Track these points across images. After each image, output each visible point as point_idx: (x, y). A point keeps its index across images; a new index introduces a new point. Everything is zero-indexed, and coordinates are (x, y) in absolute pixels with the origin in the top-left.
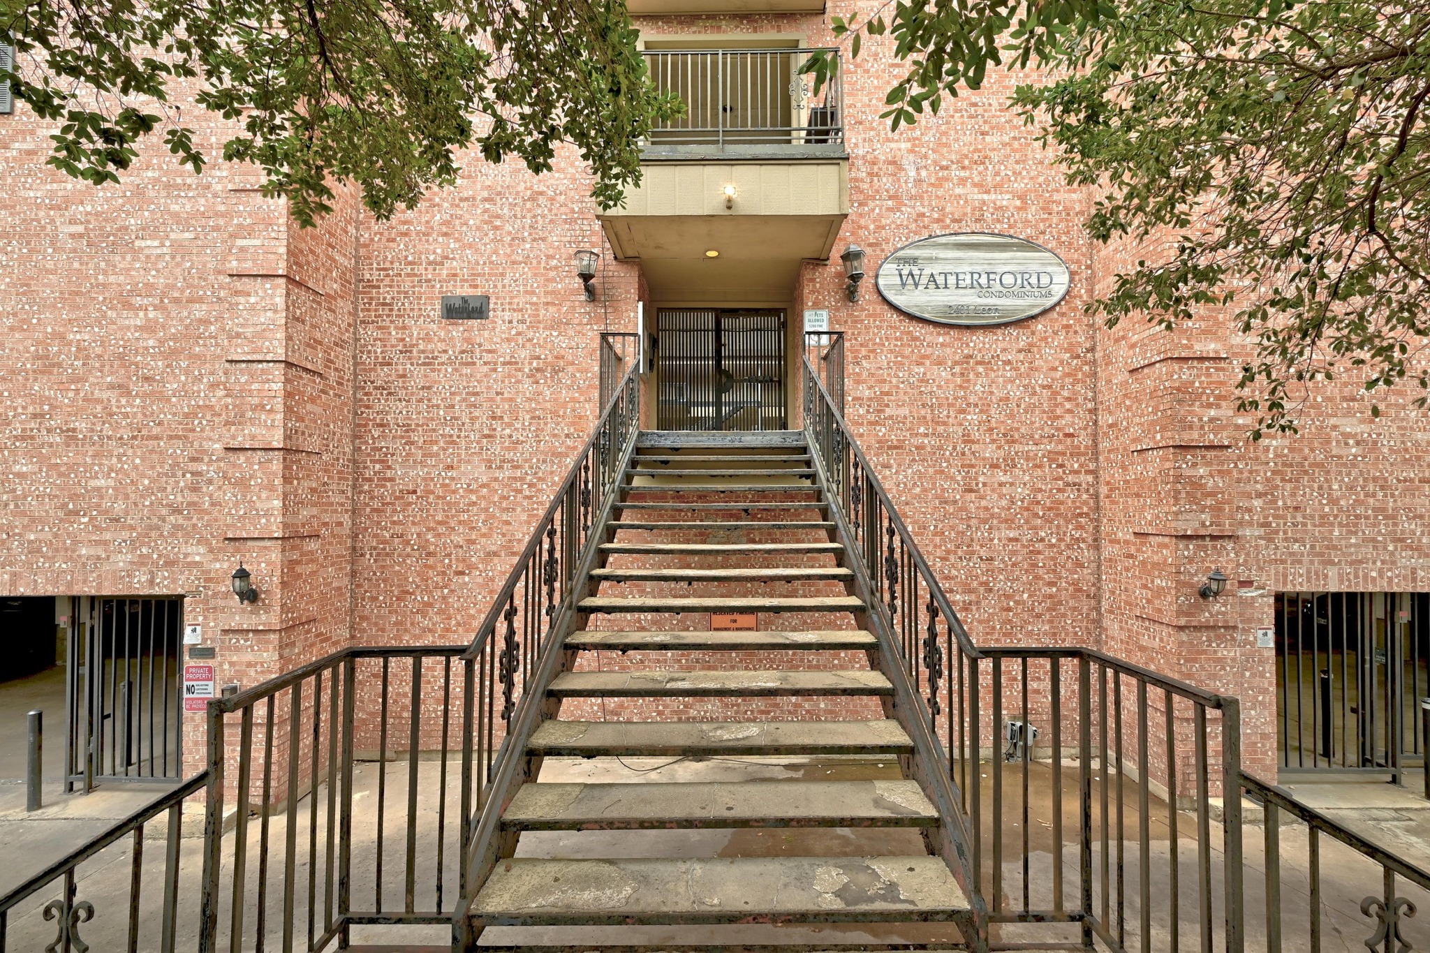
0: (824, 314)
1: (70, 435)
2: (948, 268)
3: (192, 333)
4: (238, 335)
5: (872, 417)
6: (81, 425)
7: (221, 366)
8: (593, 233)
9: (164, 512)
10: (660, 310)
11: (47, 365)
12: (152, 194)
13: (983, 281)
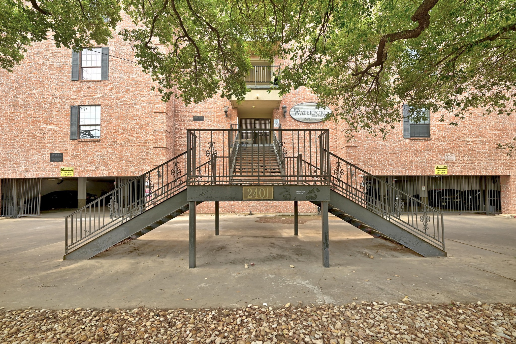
0: (278, 120)
1: (121, 145)
2: (305, 110)
3: (146, 124)
4: (156, 125)
5: (288, 142)
6: (123, 143)
7: (152, 131)
8: (227, 102)
9: (141, 160)
10: (241, 119)
11: (116, 131)
12: (137, 96)
13: (313, 113)
